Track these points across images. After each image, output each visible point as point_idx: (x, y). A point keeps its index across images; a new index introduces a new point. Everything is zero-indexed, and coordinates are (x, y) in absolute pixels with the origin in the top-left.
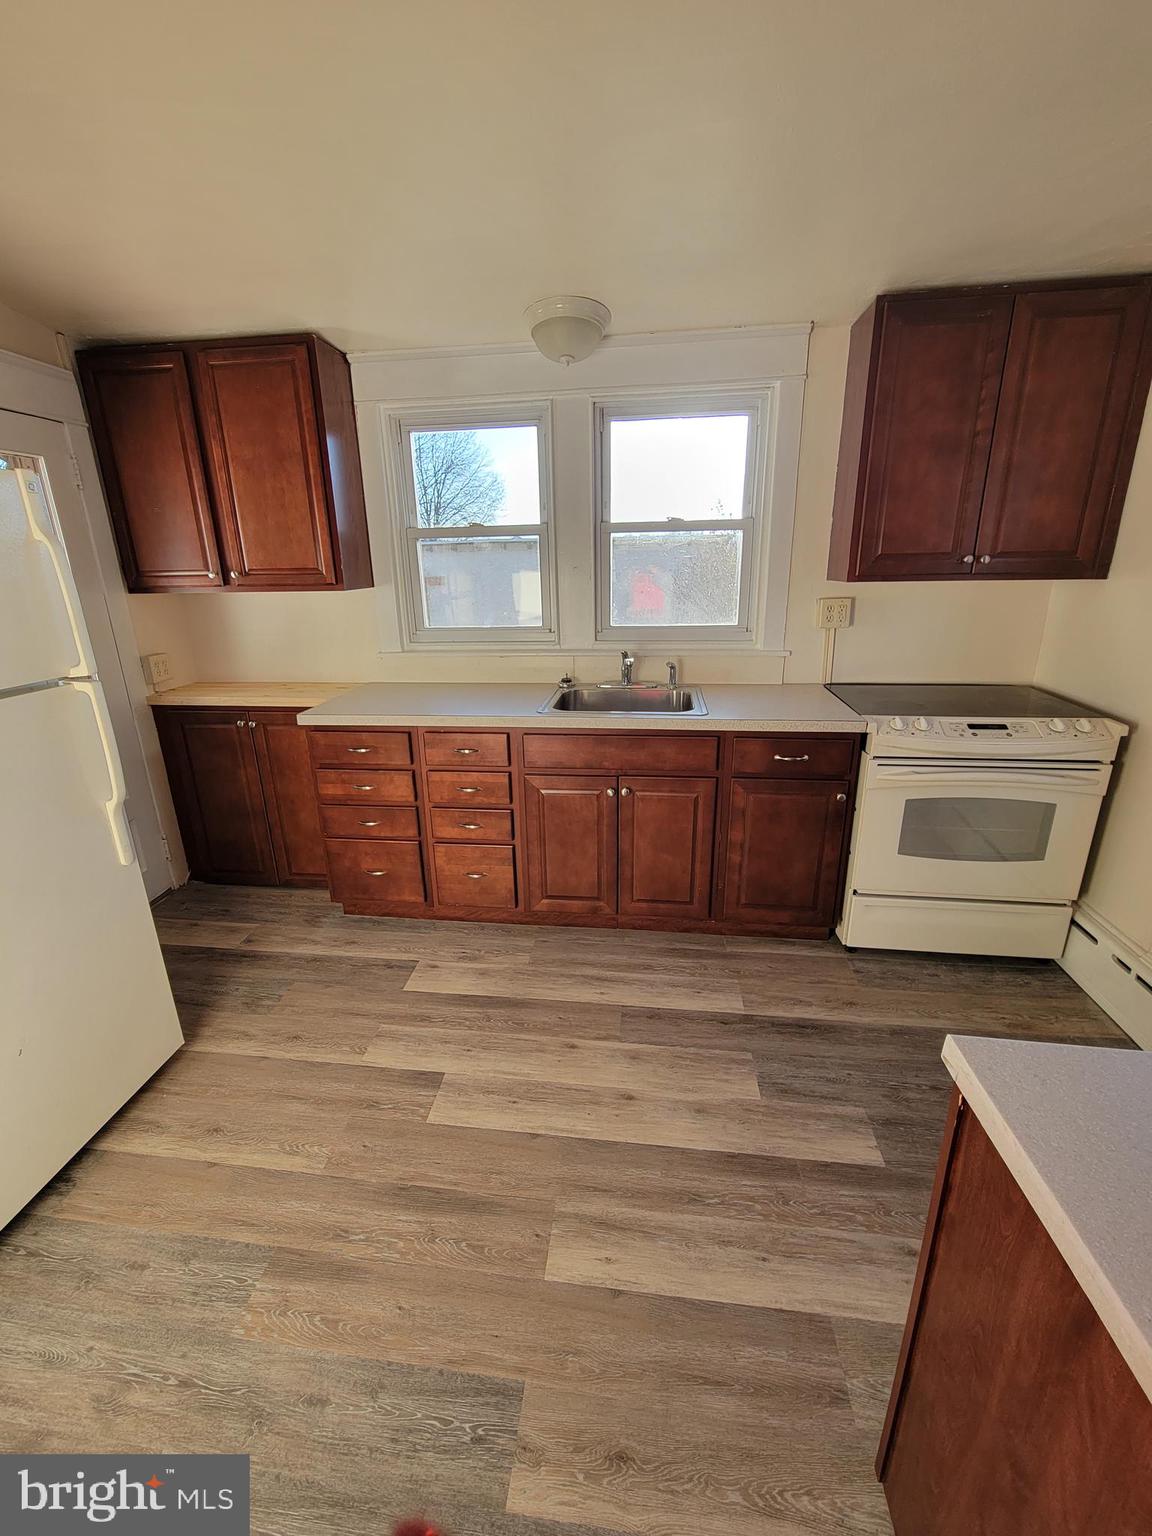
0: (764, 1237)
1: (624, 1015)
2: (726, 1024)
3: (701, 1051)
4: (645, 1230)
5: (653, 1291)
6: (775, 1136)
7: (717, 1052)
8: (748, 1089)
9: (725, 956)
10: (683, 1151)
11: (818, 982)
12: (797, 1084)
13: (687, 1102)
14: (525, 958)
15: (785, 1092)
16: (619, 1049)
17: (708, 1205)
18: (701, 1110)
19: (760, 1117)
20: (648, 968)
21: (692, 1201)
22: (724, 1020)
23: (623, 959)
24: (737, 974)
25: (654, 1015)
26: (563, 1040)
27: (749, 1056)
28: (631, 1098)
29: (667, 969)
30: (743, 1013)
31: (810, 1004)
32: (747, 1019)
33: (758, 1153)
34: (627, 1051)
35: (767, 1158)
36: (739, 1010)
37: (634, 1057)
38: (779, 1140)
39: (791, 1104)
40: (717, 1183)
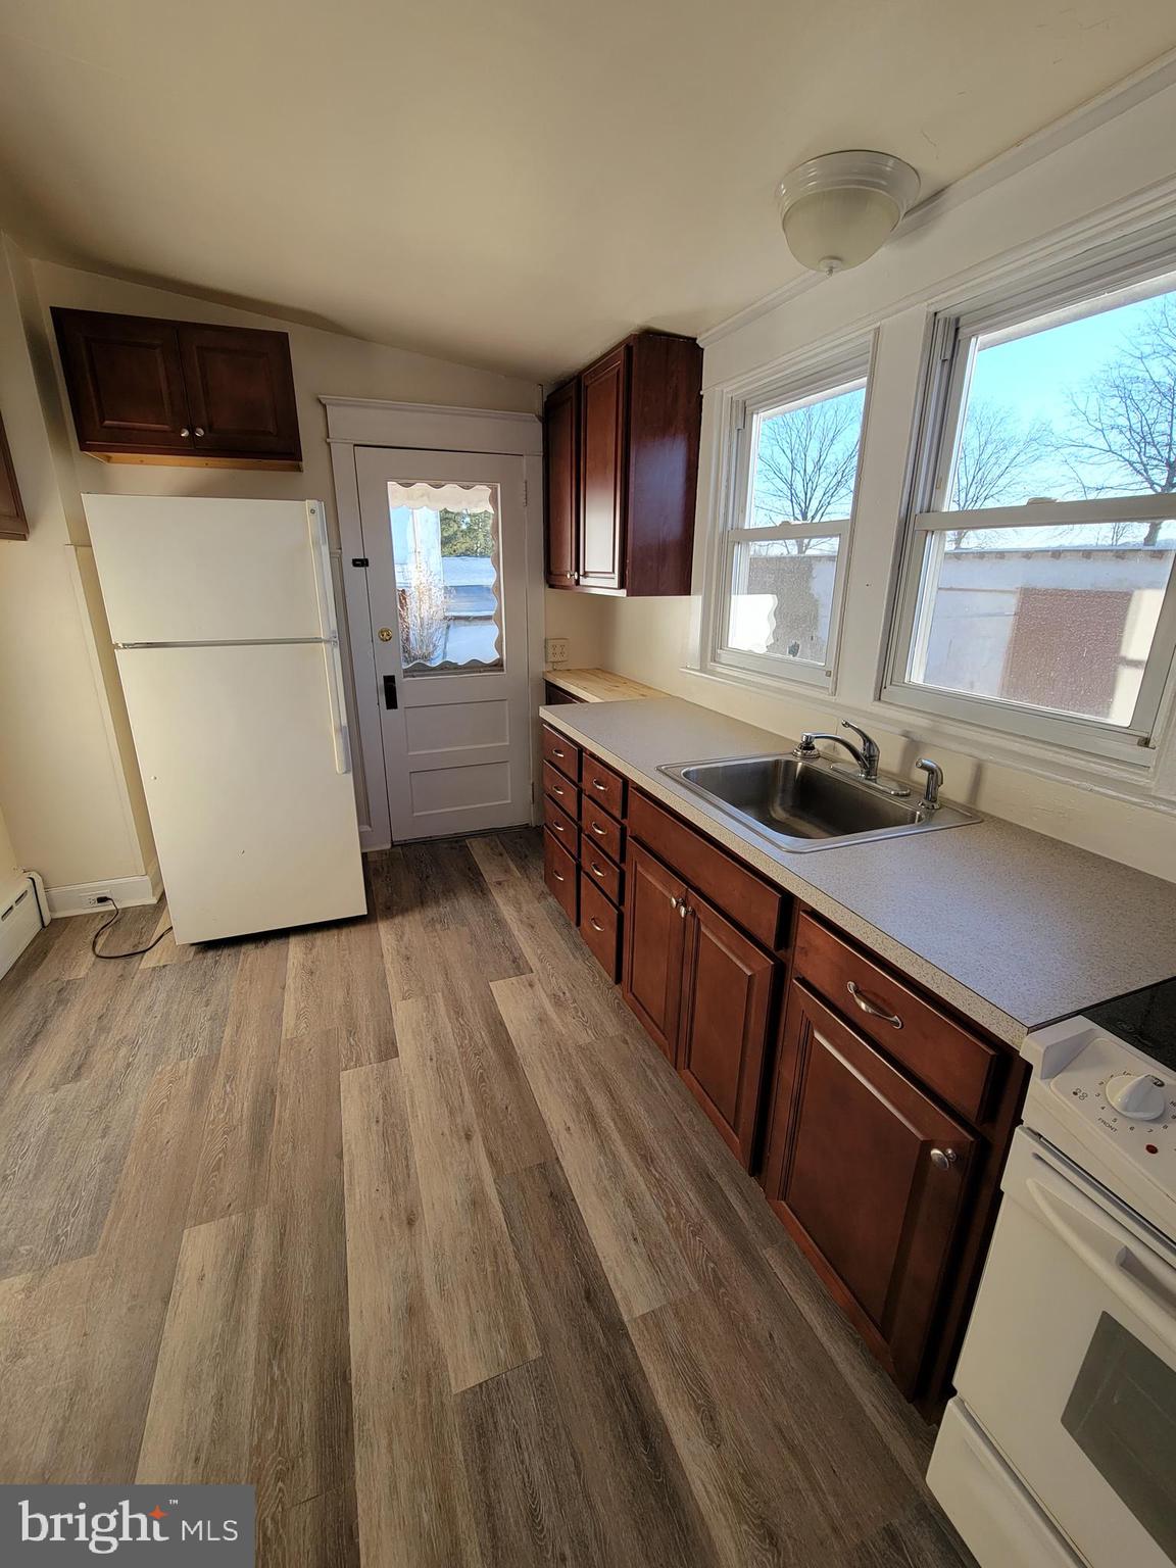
0: (227, 1453)
1: (542, 1166)
2: (588, 1298)
3: (517, 1280)
4: (236, 1302)
5: (166, 1335)
6: (390, 1433)
7: (525, 1302)
8: (467, 1369)
9: (746, 1252)
10: (344, 1310)
11: (792, 1448)
12: (503, 1451)
13: (422, 1289)
14: (585, 1038)
15: (482, 1433)
16: (482, 1181)
17: (270, 1365)
18: (413, 1311)
19: (420, 1401)
20: (647, 1159)
21: (274, 1343)
22: (593, 1292)
23: (646, 1124)
24: (714, 1285)
25: (560, 1199)
26: (475, 1126)
27: (534, 1353)
28: (411, 1222)
29: (659, 1183)
30: (625, 1318)
31: (715, 1438)
32: (616, 1328)
33: (355, 1414)
34: (482, 1191)
35: (349, 1430)
36: (630, 1311)
37: (476, 1203)
38: (384, 1442)
39: (458, 1449)
40: (303, 1365)
